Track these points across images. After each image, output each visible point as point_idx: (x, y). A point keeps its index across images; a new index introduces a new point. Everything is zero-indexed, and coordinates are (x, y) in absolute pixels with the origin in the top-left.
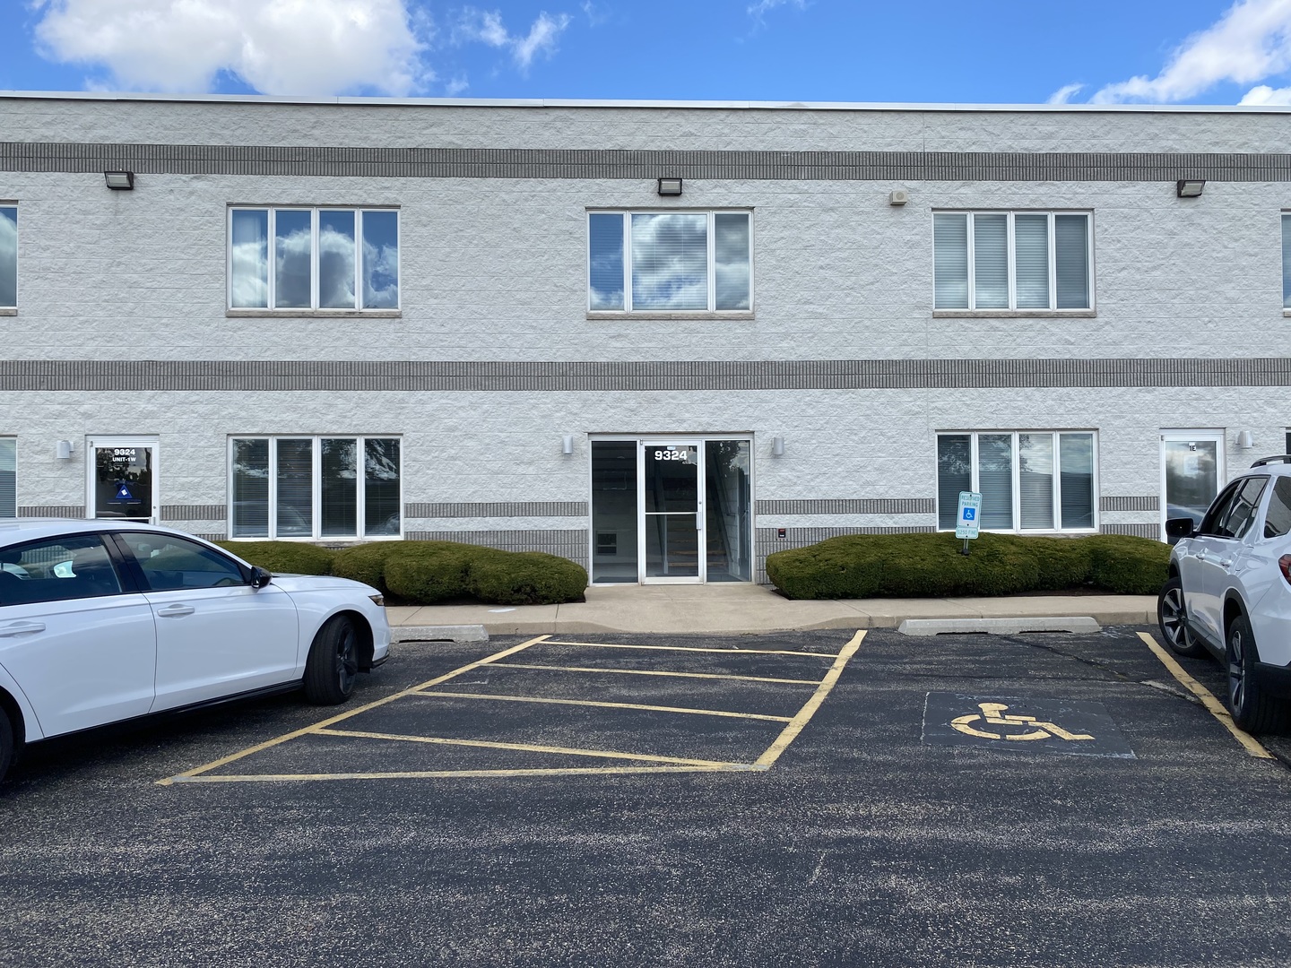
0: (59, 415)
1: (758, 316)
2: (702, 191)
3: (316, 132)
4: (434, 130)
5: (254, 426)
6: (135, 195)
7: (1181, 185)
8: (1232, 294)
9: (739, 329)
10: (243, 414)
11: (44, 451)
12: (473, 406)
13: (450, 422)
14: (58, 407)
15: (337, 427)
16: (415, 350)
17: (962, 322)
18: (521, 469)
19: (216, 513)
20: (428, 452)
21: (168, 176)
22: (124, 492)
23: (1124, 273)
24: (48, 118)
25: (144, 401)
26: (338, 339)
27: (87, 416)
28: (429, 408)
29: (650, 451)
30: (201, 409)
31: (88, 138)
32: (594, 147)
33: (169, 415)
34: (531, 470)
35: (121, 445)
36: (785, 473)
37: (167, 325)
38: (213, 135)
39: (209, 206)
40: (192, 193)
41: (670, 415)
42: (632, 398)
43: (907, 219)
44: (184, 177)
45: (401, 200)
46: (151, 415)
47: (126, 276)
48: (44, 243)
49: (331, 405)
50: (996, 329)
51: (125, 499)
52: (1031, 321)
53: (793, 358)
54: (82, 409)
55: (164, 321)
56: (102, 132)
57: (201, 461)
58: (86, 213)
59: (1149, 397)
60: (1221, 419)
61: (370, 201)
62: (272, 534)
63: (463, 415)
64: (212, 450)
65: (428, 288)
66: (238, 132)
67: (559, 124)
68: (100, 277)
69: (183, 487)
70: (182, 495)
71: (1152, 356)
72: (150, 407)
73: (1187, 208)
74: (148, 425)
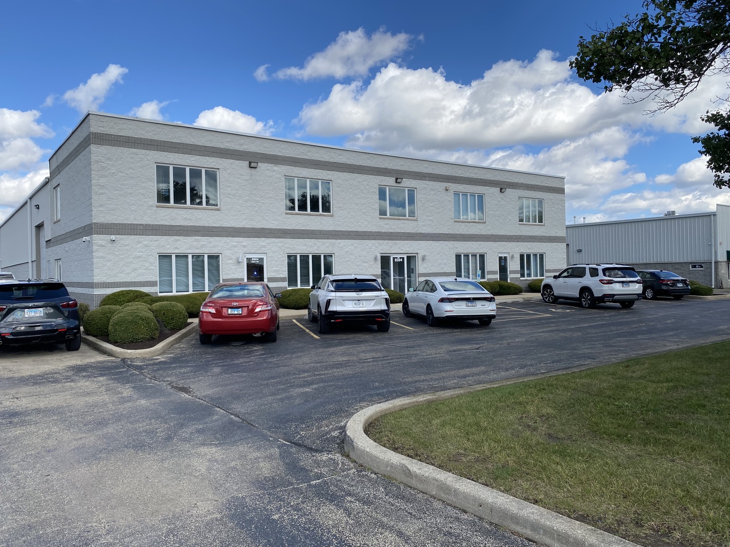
0: (235, 246)
1: (418, 219)
3: (309, 154)
4: (340, 157)
5: (294, 250)
6: (257, 170)
7: (501, 189)
8: (510, 218)
9: (414, 223)
10: (291, 246)
11: (231, 259)
12: (352, 245)
13: (347, 250)
14: (235, 243)
15: (316, 251)
16: (337, 227)
17: (460, 223)
18: (364, 264)
19: (282, 280)
20: (341, 259)
21: (266, 164)
22: (255, 273)
23: (491, 212)
24: (228, 140)
25: (262, 242)
26: (317, 223)
27: (244, 246)
28: (341, 245)
29: (394, 258)
30: (280, 245)
31: (238, 148)
32: (380, 167)
33: (269, 247)
34: (367, 264)
35: (255, 258)
36: (425, 265)
37: (268, 216)
38: (279, 152)
39: (279, 176)
40: (274, 171)
41: (399, 248)
42: (391, 242)
43: (449, 194)
44: (272, 165)
45: (332, 179)
46: (264, 247)
47: (255, 198)
48: (229, 185)
49: (315, 244)
50: (467, 226)
51: (256, 275)
52: (473, 224)
53: (426, 232)
54: (242, 244)
55: (267, 214)
56: (245, 147)
57: (279, 262)
58: (242, 175)
59: (496, 245)
60: (508, 251)
61: (324, 178)
62: (299, 287)
63: (350, 247)
64: (283, 259)
65: (340, 207)
66: (287, 151)
67: (372, 159)
68: (247, 198)
69: (275, 271)
70: (274, 274)
71: (496, 234)
72: (264, 244)
73: (502, 195)
74: (263, 250)
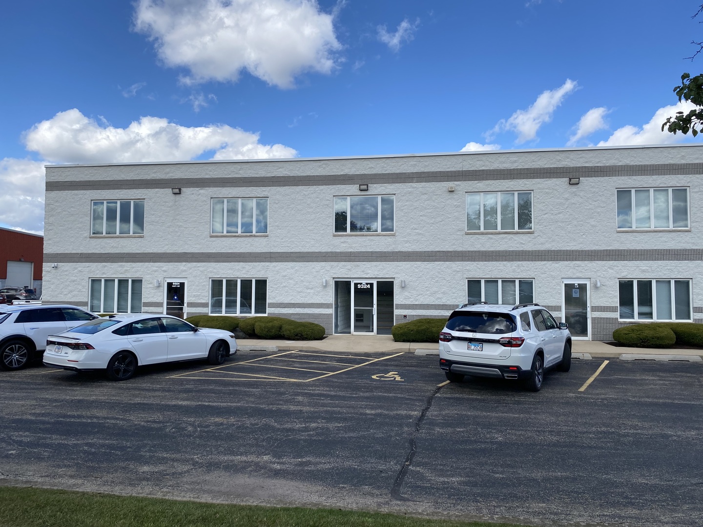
0: (155, 271)
1: (396, 234)
2: (376, 189)
3: (240, 172)
4: (281, 170)
5: (218, 275)
6: (181, 195)
7: (570, 180)
8: (593, 223)
9: (389, 239)
10: (215, 271)
11: (151, 283)
12: (292, 268)
13: (284, 274)
14: (156, 268)
15: (246, 276)
16: (273, 248)
17: (477, 236)
18: (309, 291)
19: (205, 305)
20: (276, 284)
21: (192, 189)
22: (176, 298)
23: (546, 215)
24: (155, 171)
25: (183, 266)
26: (246, 244)
27: (165, 271)
28: (277, 268)
29: (356, 285)
30: (201, 269)
31: (168, 177)
32: (337, 174)
33: (191, 271)
34: (312, 291)
35: (176, 282)
36: (406, 294)
37: (190, 240)
38: (207, 174)
39: (205, 199)
40: (199, 194)
41: (363, 271)
42: (349, 265)
43: (455, 196)
44: (197, 189)
45: (269, 195)
46: (185, 271)
47: (178, 223)
48: (153, 213)
49: (244, 268)
50: (491, 239)
51: (176, 300)
52: (506, 235)
53: (410, 250)
54: (163, 269)
55: (190, 239)
56: (171, 175)
57: (201, 287)
58: (166, 202)
59: (557, 265)
60: (588, 275)
61: (258, 196)
62: (223, 314)
63: (288, 271)
64: (204, 283)
65: (278, 226)
66: (215, 173)
67: (324, 166)
68: (169, 224)
69: (194, 296)
70: (194, 299)
71: (558, 249)
72: (184, 268)
73: (574, 189)
74: (184, 275)
